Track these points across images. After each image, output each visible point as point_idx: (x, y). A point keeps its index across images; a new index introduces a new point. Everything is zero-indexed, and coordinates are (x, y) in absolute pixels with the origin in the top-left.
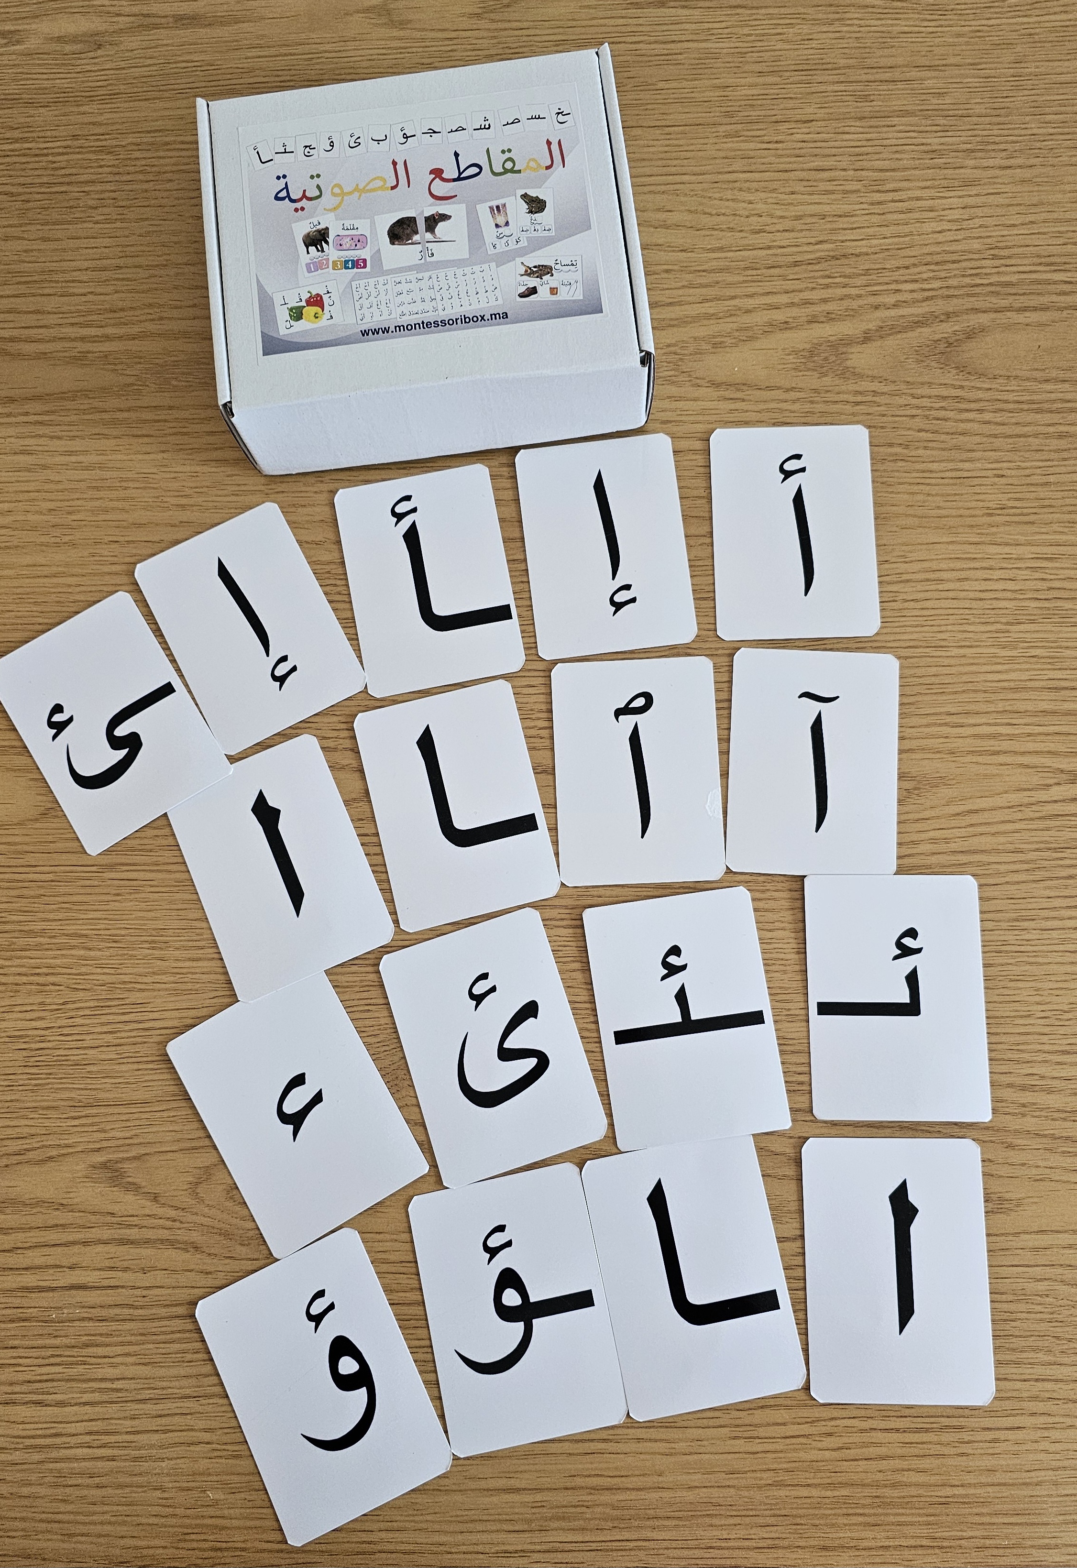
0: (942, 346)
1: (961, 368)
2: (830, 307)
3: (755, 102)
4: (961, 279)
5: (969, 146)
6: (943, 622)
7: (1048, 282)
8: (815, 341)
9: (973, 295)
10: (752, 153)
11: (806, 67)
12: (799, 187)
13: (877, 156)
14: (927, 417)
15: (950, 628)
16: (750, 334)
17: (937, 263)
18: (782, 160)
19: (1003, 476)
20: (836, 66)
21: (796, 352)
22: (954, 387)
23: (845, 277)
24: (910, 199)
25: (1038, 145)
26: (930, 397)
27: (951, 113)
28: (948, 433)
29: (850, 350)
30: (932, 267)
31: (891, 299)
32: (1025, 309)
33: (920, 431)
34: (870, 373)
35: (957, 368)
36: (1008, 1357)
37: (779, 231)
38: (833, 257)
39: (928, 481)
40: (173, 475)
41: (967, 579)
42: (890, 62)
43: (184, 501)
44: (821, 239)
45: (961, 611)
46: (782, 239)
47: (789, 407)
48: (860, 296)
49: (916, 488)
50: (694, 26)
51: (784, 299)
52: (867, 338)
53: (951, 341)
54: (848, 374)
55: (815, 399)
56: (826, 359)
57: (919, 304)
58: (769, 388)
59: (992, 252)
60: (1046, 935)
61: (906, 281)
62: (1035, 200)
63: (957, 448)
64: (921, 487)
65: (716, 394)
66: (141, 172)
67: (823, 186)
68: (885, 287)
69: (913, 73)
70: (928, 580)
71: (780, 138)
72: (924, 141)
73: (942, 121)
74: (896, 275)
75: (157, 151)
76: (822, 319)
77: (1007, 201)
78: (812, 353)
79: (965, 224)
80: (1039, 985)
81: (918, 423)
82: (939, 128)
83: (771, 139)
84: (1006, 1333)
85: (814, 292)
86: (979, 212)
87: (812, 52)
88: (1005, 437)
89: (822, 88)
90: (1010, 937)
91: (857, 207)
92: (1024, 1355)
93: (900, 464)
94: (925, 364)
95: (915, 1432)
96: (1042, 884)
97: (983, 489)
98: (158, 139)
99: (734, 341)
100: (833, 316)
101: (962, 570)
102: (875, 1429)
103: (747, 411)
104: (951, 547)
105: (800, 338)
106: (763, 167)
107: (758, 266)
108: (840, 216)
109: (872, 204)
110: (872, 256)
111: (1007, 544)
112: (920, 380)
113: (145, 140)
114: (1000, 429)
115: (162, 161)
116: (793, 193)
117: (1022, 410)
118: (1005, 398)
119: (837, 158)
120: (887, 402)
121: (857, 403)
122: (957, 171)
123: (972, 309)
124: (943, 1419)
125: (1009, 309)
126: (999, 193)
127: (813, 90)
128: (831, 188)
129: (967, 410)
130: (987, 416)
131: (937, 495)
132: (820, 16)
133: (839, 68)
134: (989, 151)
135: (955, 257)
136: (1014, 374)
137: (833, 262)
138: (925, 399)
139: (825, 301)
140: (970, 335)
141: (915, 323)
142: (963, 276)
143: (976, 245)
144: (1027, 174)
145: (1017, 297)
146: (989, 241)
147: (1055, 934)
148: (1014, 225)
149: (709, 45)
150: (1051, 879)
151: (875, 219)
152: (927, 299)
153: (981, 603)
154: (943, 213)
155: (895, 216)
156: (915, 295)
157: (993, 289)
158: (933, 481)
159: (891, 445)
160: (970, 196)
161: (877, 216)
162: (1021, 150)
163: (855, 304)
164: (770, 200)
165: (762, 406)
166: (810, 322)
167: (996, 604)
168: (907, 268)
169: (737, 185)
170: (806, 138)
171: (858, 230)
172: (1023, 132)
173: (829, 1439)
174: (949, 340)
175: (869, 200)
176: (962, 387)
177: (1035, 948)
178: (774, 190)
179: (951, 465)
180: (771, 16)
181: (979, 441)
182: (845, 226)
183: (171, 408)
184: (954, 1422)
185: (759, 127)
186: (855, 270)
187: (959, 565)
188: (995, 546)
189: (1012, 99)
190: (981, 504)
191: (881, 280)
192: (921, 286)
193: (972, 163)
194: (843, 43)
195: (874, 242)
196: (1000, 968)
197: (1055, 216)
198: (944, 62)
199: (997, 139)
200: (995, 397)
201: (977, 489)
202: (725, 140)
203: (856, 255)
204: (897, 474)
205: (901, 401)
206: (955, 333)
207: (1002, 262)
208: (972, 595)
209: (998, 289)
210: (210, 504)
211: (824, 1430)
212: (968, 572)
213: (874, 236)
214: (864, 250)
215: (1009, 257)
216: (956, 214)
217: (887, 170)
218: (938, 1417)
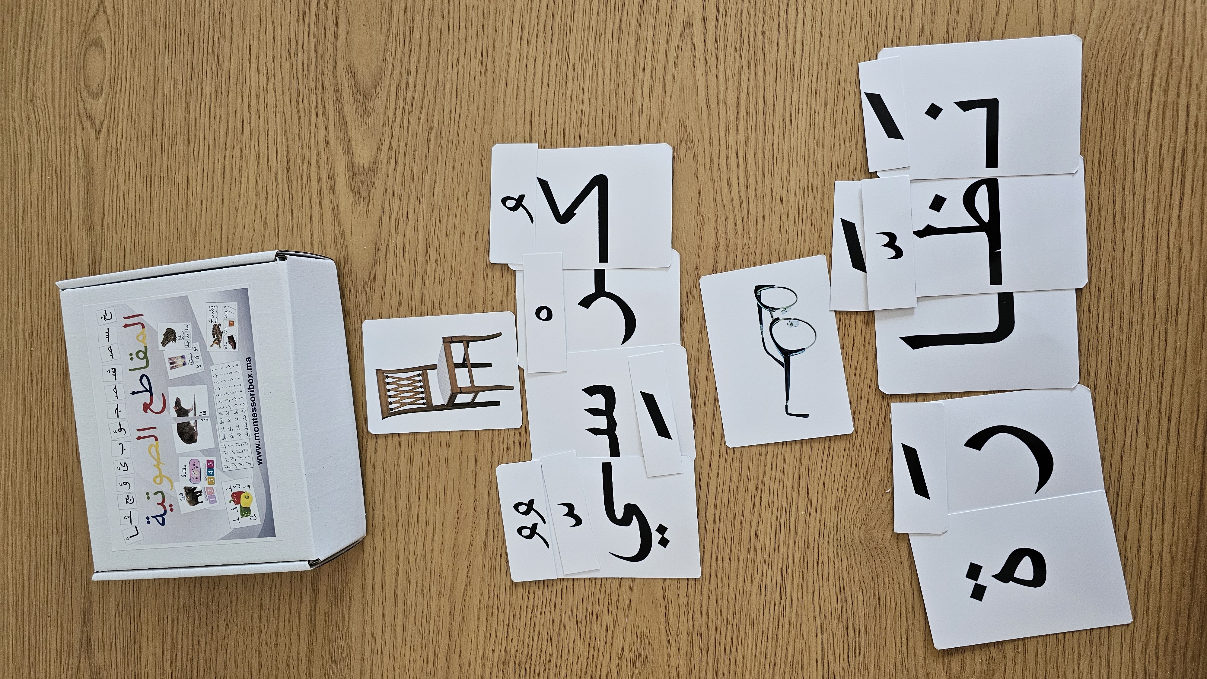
0: (359, 97)
1: (376, 85)
2: (324, 177)
3: (172, 218)
4: (311, 79)
5: (214, 66)
6: (563, 113)
7: (318, 14)
8: (348, 190)
9: (323, 72)
10: (209, 222)
11: (149, 179)
12: (235, 191)
13: (217, 133)
14: (410, 112)
15: (568, 108)
16: (339, 236)
17: (298, 96)
18: (215, 201)
19: (458, 60)
20: (150, 157)
21: (355, 204)
22: (389, 91)
23: (303, 164)
24: (250, 111)
25: (217, 14)
26: (396, 109)
27: (189, 76)
28: (423, 98)
29: (357, 164)
30: (300, 99)
31: (322, 132)
32: (336, 34)
33: (420, 118)
34: (374, 151)
35: (376, 87)
36: (1132, 111)
37: (266, 209)
38: (288, 171)
39: (457, 116)
40: (412, 664)
41: (533, 92)
42: (149, 118)
43: (431, 658)
44: (274, 178)
45: (556, 99)
46: (272, 205)
47: (395, 212)
48: (318, 154)
49: (462, 125)
50: (114, 256)
51: (316, 209)
52: (349, 151)
53: (355, 90)
54: (374, 169)
55: (391, 192)
56: (362, 182)
57: (327, 111)
58: (380, 226)
59: (292, 55)
60: (806, 55)
61: (309, 119)
62: (257, 21)
63: (434, 92)
64: (461, 119)
65: (382, 264)
66: (192, 663)
67: (236, 174)
68: (313, 135)
69: (159, 101)
70: (531, 122)
71: (199, 203)
72: (208, 97)
73: (195, 84)
74: (305, 127)
75: (177, 649)
76: (333, 183)
77: (256, 39)
78: (357, 192)
79: (271, 73)
80: (845, 63)
81: (414, 119)
82: (200, 86)
83: (199, 209)
84: (1113, 110)
85: (313, 186)
86: (262, 61)
87: (138, 173)
88: (429, 55)
89: (165, 168)
90: (806, 82)
91: (252, 149)
92: (1131, 98)
93: (443, 135)
94: (371, 111)
95: (1184, 186)
96: (767, 55)
97: (467, 75)
98: (169, 648)
99: (344, 249)
100: (331, 175)
101: (525, 94)
102: (1179, 216)
103: (396, 243)
104: (508, 103)
105: (346, 200)
106: (219, 215)
107: (290, 225)
108: (259, 163)
109: (251, 139)
110: (289, 142)
111: (509, 61)
112: (382, 116)
113: (169, 657)
114: (423, 58)
115: (185, 647)
116: (239, 196)
117: (410, 41)
118: (400, 53)
119: (216, 161)
120: (397, 140)
121: (396, 162)
122: (232, 75)
123: (333, 73)
124: (1176, 165)
125: (335, 45)
126: (250, 46)
127: (165, 175)
128: (238, 167)
129: (408, 82)
130: (413, 68)
131: (468, 110)
132: (113, 164)
133: (152, 155)
134: (218, 51)
135: (294, 82)
136: (383, 46)
137: (292, 172)
138: (397, 114)
139: (319, 180)
140: (352, 75)
141: (340, 115)
142: (308, 77)
143: (286, 65)
144: (237, 23)
145: (327, 38)
146: (284, 56)
147: (807, 48)
148: (274, 37)
149: (128, 247)
150: (764, 48)
151: (262, 138)
152: (323, 105)
153: (551, 84)
154: (261, 88)
155: (261, 123)
156: (320, 113)
157: (319, 56)
158: (458, 111)
159: (429, 141)
160: (250, 67)
161: (260, 138)
162: (220, 28)
163: (324, 158)
164: (243, 213)
165: (393, 232)
166: (334, 192)
167: (553, 71)
168: (299, 117)
169: (230, 237)
170: (200, 182)
171: (270, 151)
172: (207, 25)
173: (1183, 250)
174: (355, 91)
175: (248, 141)
176: (390, 85)
177: (816, 63)
178: (237, 210)
179: (447, 97)
180: (111, 201)
181: (431, 76)
182: (266, 161)
183: (363, 659)
184: (1178, 156)
185: (190, 217)
186: (299, 157)
187: (521, 98)
188: (510, 70)
189: (182, 31)
190: (478, 78)
191: (307, 137)
192: (313, 108)
193: (226, 64)
194: (133, 151)
195: (279, 139)
196: (829, 92)
197: (269, 6)
198: (152, 78)
199: (211, 44)
200: (399, 61)
201: (466, 80)
202: (198, 242)
203: (288, 153)
204: (450, 138)
205: (397, 129)
206: (350, 87)
207: (300, 48)
208: (544, 90)
209: (320, 52)
210: (435, 639)
211: (1176, 254)
212: (528, 91)
213: (275, 140)
214: (284, 147)
215: (297, 42)
216: (263, 80)
217: (228, 126)
218: (1173, 167)
